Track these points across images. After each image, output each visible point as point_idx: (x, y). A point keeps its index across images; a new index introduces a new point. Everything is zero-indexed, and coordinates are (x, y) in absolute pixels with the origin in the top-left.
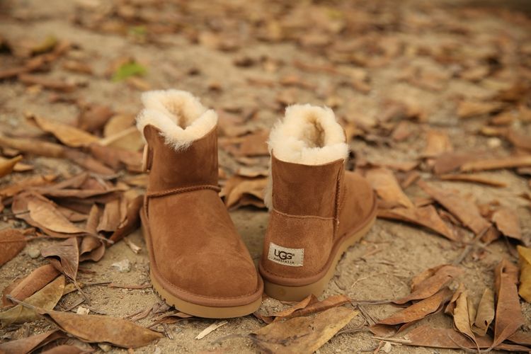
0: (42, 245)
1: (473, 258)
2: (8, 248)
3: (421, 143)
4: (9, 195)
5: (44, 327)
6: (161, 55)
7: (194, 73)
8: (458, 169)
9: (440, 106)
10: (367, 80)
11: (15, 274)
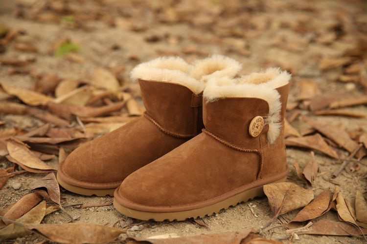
0: (21, 179)
1: (351, 170)
3: (296, 90)
5: (33, 241)
6: (87, 36)
7: (116, 48)
8: (327, 107)
10: (247, 47)
11: (3, 202)
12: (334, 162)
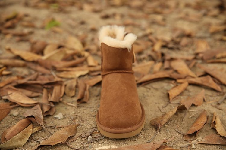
0: (19, 109)
2: (2, 112)
4: (1, 86)
6: (65, 16)
8: (214, 57)
10: (164, 20)
11: (7, 125)
12: (218, 94)
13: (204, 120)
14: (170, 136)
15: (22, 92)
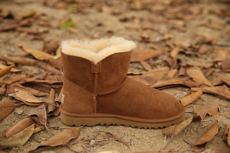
2: (6, 110)
3: (214, 55)
4: (9, 83)
6: (83, 17)
7: (100, 25)
9: (222, 37)
10: (185, 26)
11: (10, 123)
13: (215, 132)
14: (177, 145)
15: (29, 91)
